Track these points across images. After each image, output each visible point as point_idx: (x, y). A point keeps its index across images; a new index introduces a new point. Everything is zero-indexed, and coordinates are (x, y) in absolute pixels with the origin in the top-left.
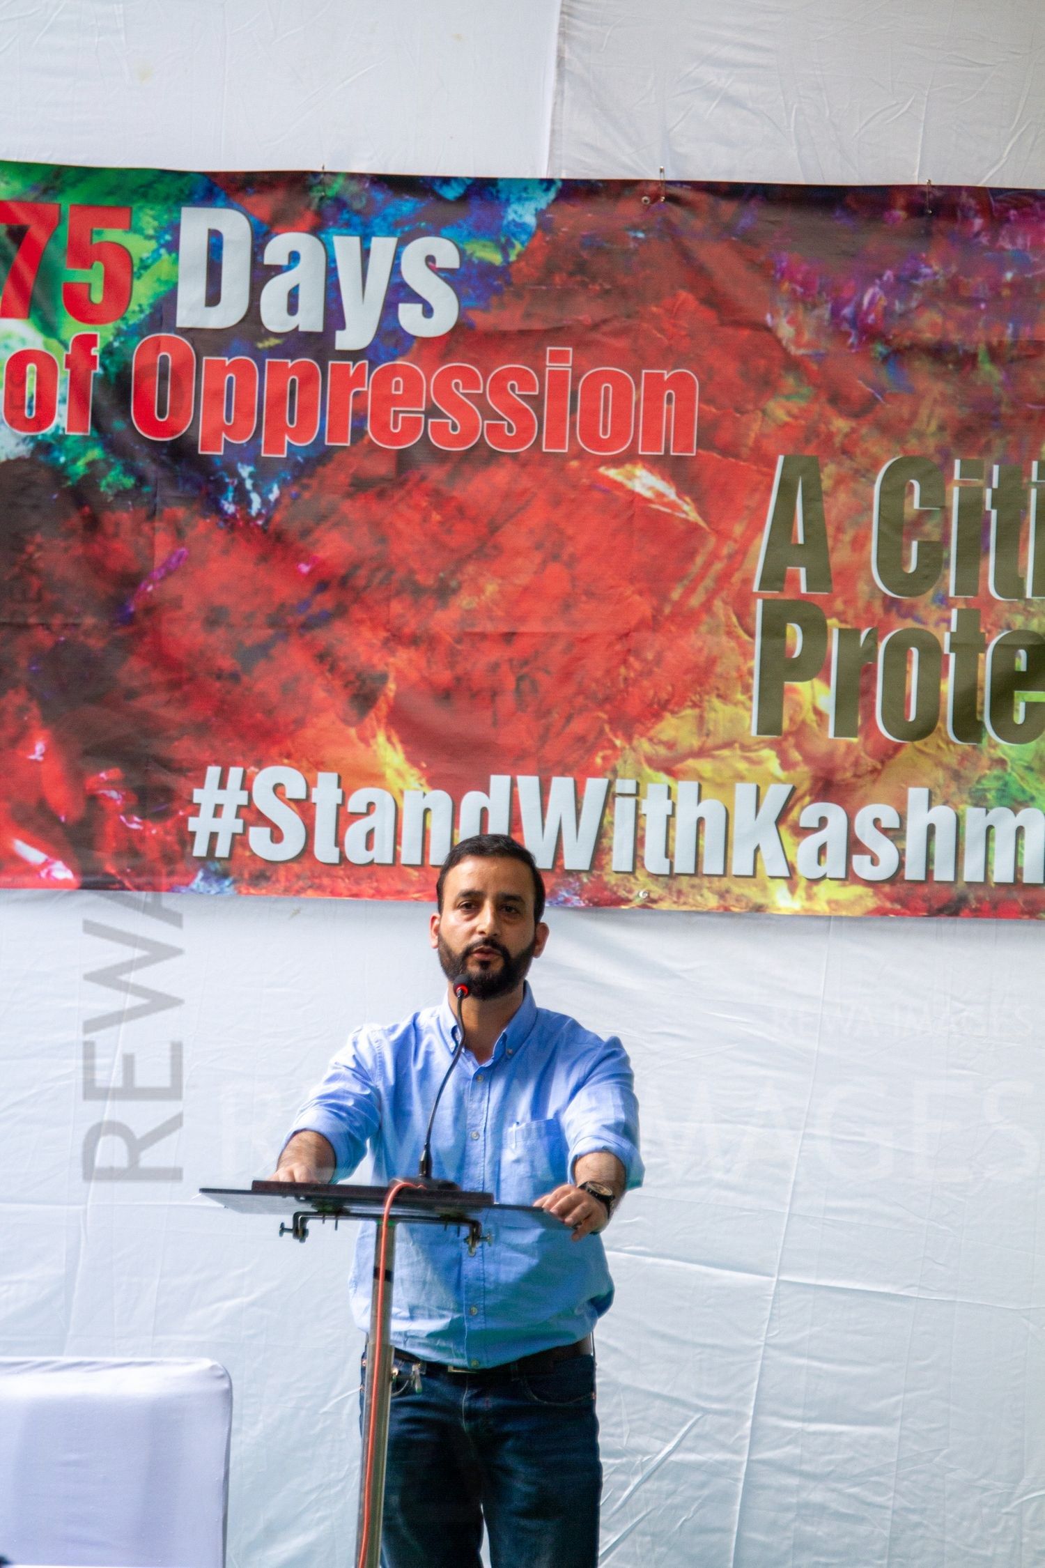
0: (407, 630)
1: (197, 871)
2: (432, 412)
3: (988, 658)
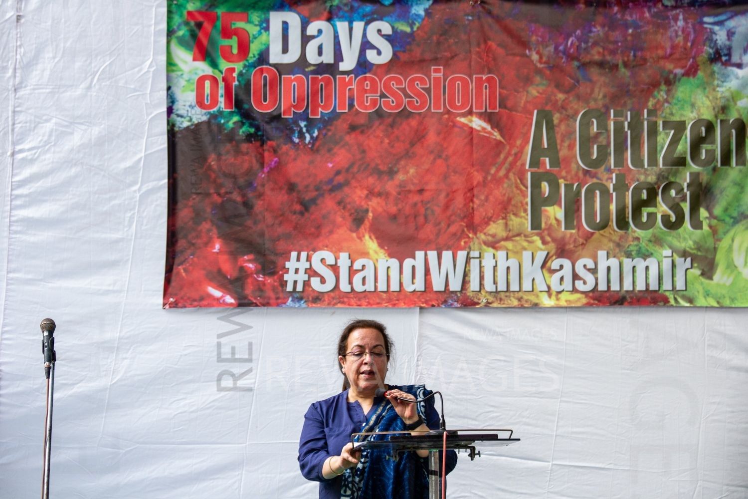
0: (376, 190)
1: (288, 298)
2: (383, 96)
3: (629, 194)
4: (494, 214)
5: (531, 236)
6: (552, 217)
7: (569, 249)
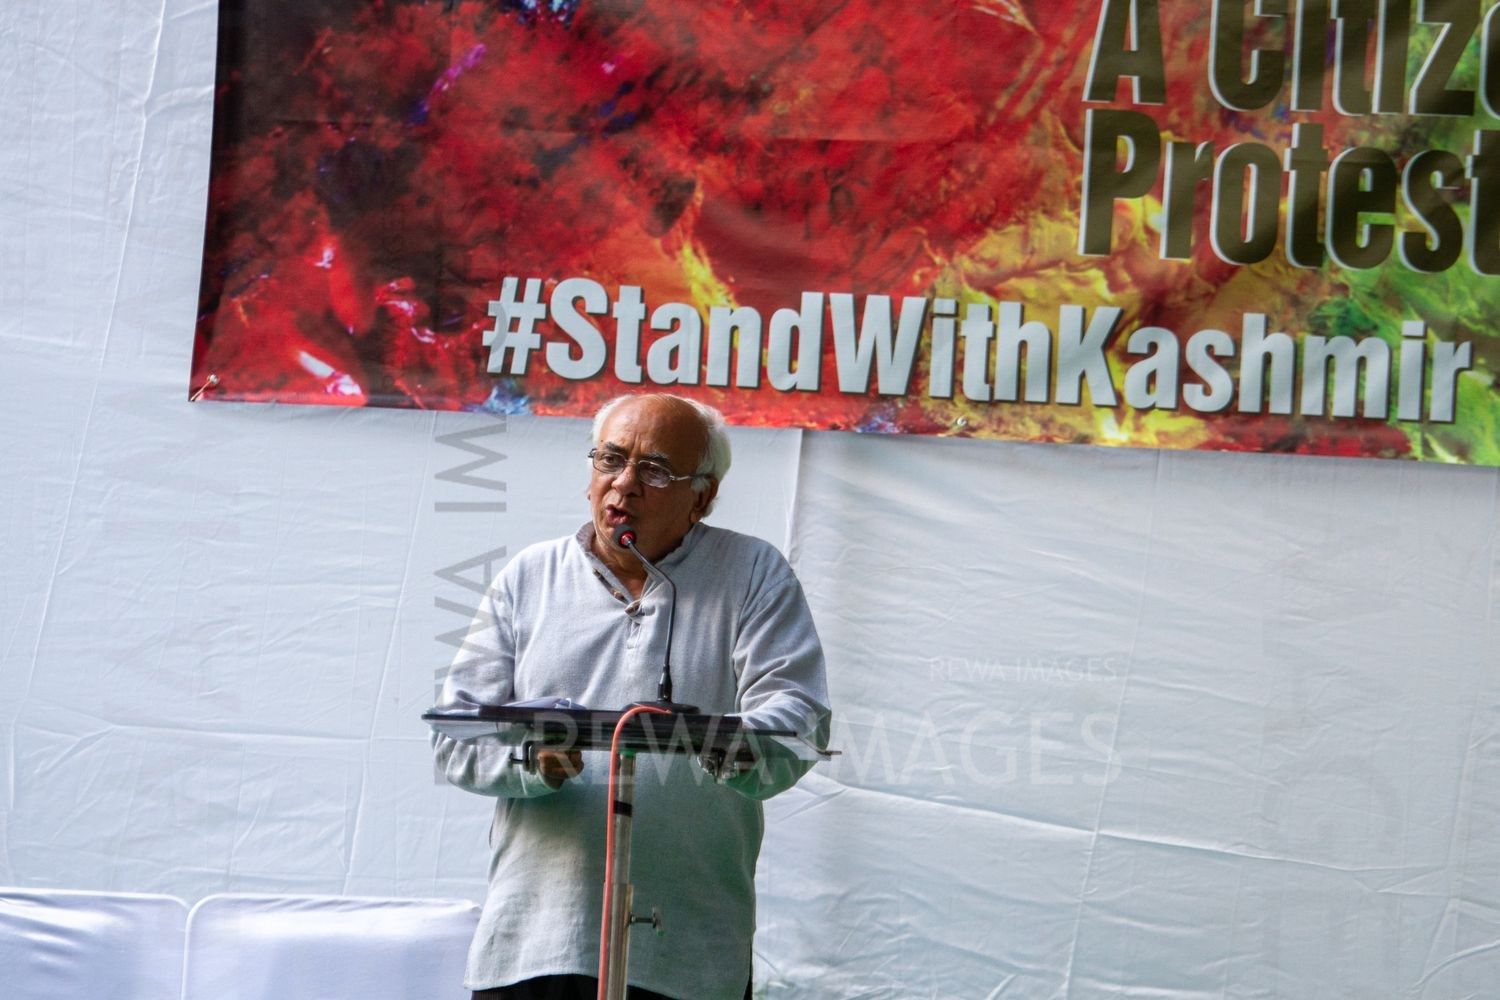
0: (716, 136)
1: (491, 388)
3: (1331, 176)
4: (997, 210)
5: (1083, 267)
6: (1138, 224)
7: (1174, 304)
